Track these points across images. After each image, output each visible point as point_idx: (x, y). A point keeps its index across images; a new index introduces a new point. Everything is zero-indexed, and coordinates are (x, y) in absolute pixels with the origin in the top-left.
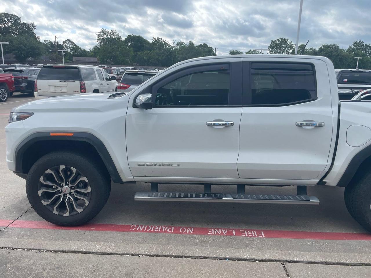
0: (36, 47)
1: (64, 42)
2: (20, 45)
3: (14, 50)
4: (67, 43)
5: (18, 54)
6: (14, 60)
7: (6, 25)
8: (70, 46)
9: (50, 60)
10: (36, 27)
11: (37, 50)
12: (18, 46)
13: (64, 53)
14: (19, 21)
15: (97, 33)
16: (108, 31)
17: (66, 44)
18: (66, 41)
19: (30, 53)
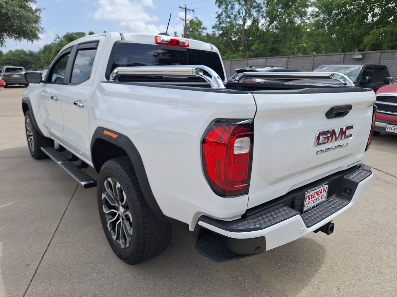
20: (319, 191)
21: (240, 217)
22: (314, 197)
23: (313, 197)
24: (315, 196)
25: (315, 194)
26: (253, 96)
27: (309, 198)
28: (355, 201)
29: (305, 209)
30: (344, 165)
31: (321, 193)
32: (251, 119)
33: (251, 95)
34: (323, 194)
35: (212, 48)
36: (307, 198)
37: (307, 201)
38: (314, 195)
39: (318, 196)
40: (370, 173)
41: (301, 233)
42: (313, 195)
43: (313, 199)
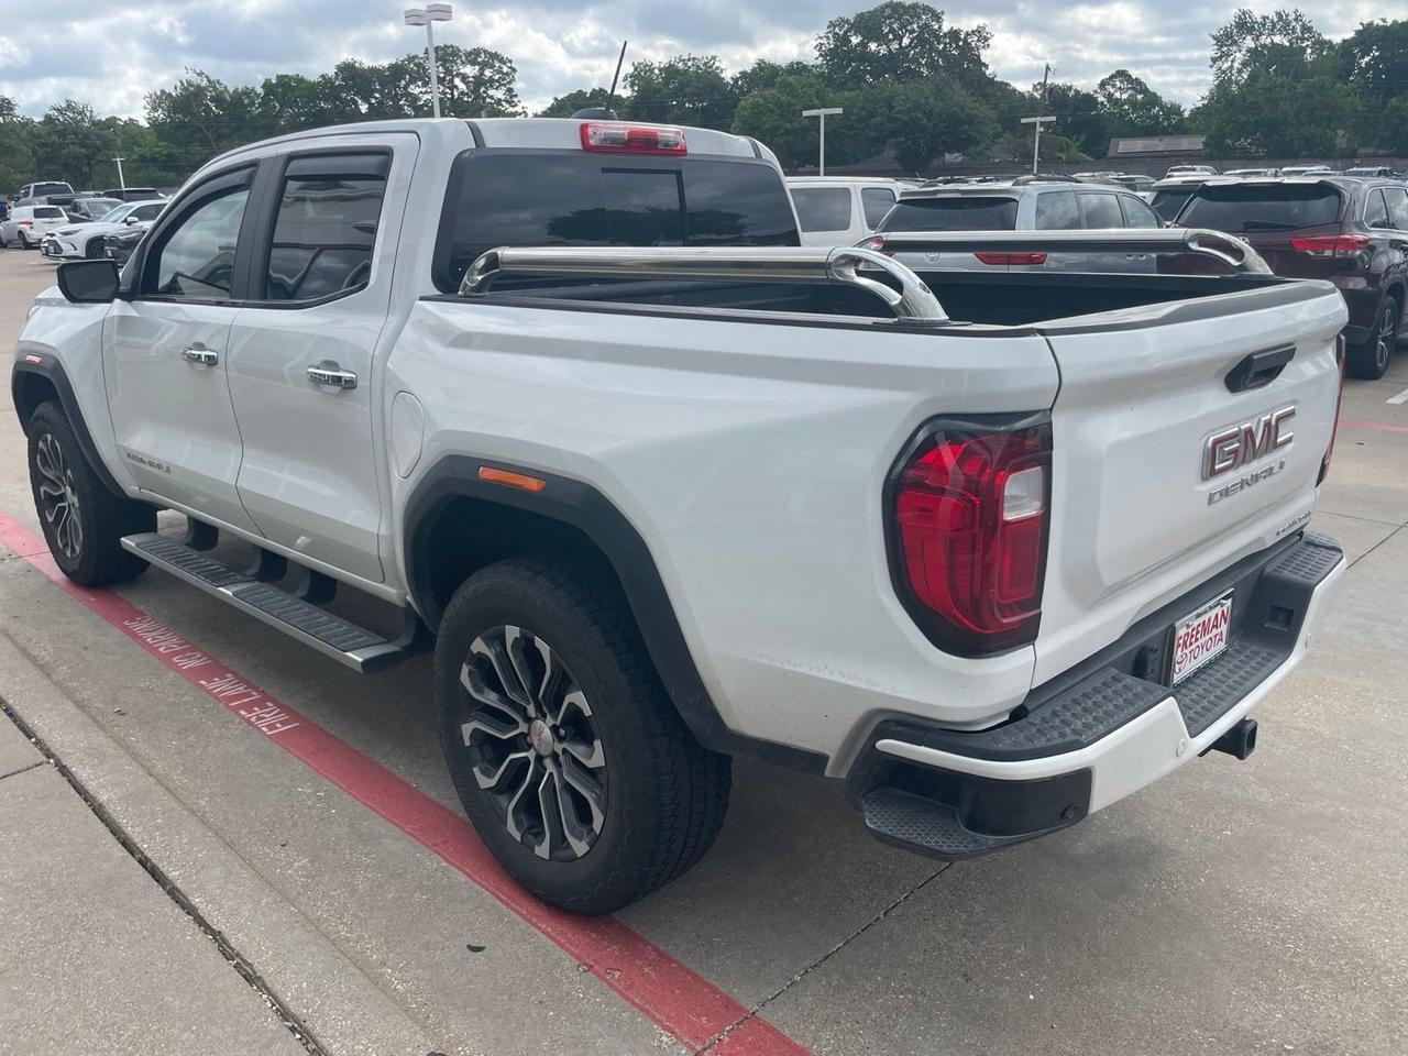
0: (963, 116)
1: (1103, 85)
2: (914, 114)
3: (894, 133)
4: (1114, 86)
5: (904, 147)
6: (896, 165)
7: (895, 46)
8: (1125, 96)
9: (1016, 157)
10: (990, 42)
11: (966, 127)
12: (906, 118)
13: (1042, 129)
14: (936, 27)
15: (1215, 33)
16: (1264, 18)
17: (1112, 91)
18: (1112, 77)
19: (944, 138)
20: (1210, 619)
21: (1007, 718)
22: (1197, 640)
23: (1193, 640)
24: (1199, 636)
25: (1200, 628)
26: (1047, 340)
27: (1185, 643)
28: (1306, 646)
29: (1177, 678)
30: (1264, 532)
31: (1213, 627)
32: (1045, 410)
33: (1040, 338)
34: (1219, 631)
35: (758, 154)
36: (1181, 641)
37: (1178, 654)
38: (1197, 633)
39: (1207, 637)
40: (1340, 555)
41: (1177, 756)
42: (1194, 633)
43: (1194, 646)
